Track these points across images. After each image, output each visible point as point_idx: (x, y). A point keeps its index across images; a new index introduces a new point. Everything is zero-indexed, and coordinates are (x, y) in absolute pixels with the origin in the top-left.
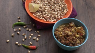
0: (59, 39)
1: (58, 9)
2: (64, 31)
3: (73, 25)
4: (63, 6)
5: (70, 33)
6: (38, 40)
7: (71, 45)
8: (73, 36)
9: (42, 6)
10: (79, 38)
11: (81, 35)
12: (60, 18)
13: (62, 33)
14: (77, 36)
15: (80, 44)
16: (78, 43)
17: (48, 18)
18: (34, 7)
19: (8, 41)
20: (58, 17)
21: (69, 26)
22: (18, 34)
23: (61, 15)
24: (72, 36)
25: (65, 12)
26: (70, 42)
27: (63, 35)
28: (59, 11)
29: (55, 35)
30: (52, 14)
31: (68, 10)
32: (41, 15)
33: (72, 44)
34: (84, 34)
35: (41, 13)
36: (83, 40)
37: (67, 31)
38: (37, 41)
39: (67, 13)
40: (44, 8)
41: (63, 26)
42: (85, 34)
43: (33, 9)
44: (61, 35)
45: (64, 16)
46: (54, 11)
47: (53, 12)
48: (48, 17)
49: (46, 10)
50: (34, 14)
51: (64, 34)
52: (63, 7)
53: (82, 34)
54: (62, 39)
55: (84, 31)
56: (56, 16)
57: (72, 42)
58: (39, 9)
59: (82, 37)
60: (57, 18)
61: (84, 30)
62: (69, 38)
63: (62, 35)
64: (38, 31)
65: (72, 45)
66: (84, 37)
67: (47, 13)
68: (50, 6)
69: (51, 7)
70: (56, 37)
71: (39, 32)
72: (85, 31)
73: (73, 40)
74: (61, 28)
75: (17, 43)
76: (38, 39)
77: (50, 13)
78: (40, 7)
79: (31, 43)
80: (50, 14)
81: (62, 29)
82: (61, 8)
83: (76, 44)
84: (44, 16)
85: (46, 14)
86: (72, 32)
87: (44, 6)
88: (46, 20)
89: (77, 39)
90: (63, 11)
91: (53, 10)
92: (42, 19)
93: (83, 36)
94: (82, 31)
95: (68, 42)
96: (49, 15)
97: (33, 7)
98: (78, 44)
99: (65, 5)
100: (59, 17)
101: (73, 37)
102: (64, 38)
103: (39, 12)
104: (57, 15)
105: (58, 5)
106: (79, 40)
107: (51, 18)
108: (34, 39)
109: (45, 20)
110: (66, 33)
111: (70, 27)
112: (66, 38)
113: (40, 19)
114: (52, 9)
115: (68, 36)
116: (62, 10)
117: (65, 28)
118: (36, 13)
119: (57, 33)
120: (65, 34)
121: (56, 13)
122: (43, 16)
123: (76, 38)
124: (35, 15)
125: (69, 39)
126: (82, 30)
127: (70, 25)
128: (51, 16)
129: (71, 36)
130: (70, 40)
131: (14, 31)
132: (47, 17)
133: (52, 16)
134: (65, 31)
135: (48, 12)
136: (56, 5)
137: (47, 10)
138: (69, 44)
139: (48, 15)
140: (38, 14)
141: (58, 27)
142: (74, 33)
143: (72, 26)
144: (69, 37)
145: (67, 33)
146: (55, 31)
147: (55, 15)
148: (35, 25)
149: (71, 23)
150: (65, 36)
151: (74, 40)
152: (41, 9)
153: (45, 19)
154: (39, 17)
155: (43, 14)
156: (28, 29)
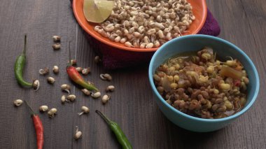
0: (167, 96)
1: (167, 15)
2: (184, 72)
4: (179, 5)
5: (203, 79)
6: (107, 101)
7: (205, 112)
8: (212, 88)
9: (120, 5)
10: (231, 95)
11: (237, 85)
12: (170, 38)
13: (176, 77)
14: (225, 86)
15: (233, 112)
16: (228, 109)
17: (137, 37)
18: (99, 6)
19: (20, 101)
20: (165, 34)
21: (198, 58)
22: (49, 82)
23: (173, 29)
24: (209, 87)
25: (184, 21)
26: (202, 104)
27: (181, 82)
28: (168, 20)
29: (157, 83)
30: (149, 27)
31: (194, 18)
32: (118, 31)
33: (210, 110)
34: (244, 81)
35: (117, 25)
36: (243, 99)
37: (193, 73)
38: (104, 104)
39: (190, 25)
40: (126, 10)
41: (181, 59)
42: (247, 80)
43: (94, 11)
44: (174, 85)
45: (182, 33)
46: (155, 19)
47: (152, 23)
48: (137, 33)
49: (132, 16)
50: (97, 28)
51: (185, 79)
52: (181, 8)
53: (239, 82)
54: (177, 96)
55: (244, 71)
56: (161, 32)
57: (210, 104)
58: (113, 13)
59: (239, 92)
60: (163, 39)
61: (243, 69)
62: (200, 93)
63: (177, 82)
64: (107, 75)
65: (209, 114)
66: (246, 91)
67: (134, 23)
68: (145, 6)
69: (148, 9)
70: (158, 91)
71: (110, 78)
72: (247, 72)
73: (214, 99)
74: (174, 64)
76: (105, 97)
77: (144, 25)
78: (115, 10)
79: (85, 108)
80: (142, 27)
81: (178, 66)
82: (175, 11)
83: (223, 111)
84: (126, 31)
85: (133, 28)
86: (209, 74)
87: (128, 7)
88: (132, 43)
89: (224, 96)
90: (180, 20)
91: (152, 17)
92: (120, 42)
93: (241, 89)
94: (239, 74)
95: (197, 103)
96: (141, 29)
97: (95, 6)
98: (227, 113)
99: (187, 4)
100: (169, 35)
101: (211, 90)
102: (185, 92)
103: (111, 22)
104: (163, 30)
105: (167, 4)
106: (230, 101)
107: (146, 37)
108: (95, 98)
109: (128, 43)
110: (191, 78)
111: (201, 63)
112: (189, 94)
113: (114, 41)
114: (150, 15)
115: (195, 85)
116: (178, 18)
117: (188, 64)
118: (105, 25)
119: (162, 78)
121: (161, 25)
122: (123, 32)
123: (222, 94)
124: (100, 31)
125: (200, 95)
126: (239, 70)
127: (200, 56)
128: (145, 33)
129: (206, 87)
130: (203, 99)
131: (41, 75)
132: (134, 35)
133: (150, 32)
134: (188, 72)
135: (137, 22)
136: (159, 4)
137: (134, 17)
138: (201, 112)
139: (136, 30)
140: (110, 26)
141: (167, 62)
142: (214, 77)
143: (207, 57)
144: (199, 91)
145: (193, 77)
146: (156, 72)
147: (157, 31)
148: (100, 58)
149: (204, 50)
150: (186, 87)
151: (216, 98)
152: (117, 14)
153: (128, 40)
154: (112, 36)
155: (123, 27)
156: (78, 69)
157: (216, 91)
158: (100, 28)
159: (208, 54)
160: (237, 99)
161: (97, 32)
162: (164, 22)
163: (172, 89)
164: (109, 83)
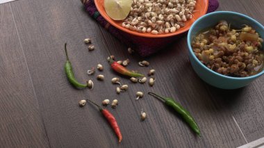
2: (216, 45)
3: (225, 27)
5: (232, 47)
6: (154, 83)
11: (256, 45)
12: (186, 20)
13: (211, 50)
14: (250, 48)
17: (160, 25)
18: (121, 5)
19: (83, 101)
20: (181, 17)
21: (217, 31)
22: (100, 79)
23: (185, 11)
24: (239, 52)
25: (191, 3)
26: (240, 66)
27: (216, 53)
28: (179, 5)
30: (167, 14)
32: (142, 23)
33: (246, 70)
34: (260, 41)
35: (139, 18)
37: (223, 44)
38: (151, 85)
39: (196, 5)
40: (142, 4)
42: (262, 40)
43: (119, 11)
44: (212, 57)
45: (193, 13)
46: (167, 6)
47: (167, 10)
48: (159, 22)
49: (148, 7)
50: (124, 24)
51: (218, 51)
53: (257, 43)
54: (218, 64)
55: (257, 34)
56: (177, 16)
57: (244, 65)
58: (132, 9)
59: (258, 51)
60: (180, 21)
62: (236, 59)
63: (212, 54)
64: (144, 62)
65: (245, 73)
67: (153, 13)
71: (148, 63)
73: (246, 61)
74: (201, 40)
75: (107, 101)
78: (133, 5)
79: (140, 93)
80: (160, 15)
81: (206, 41)
84: (150, 22)
85: (154, 18)
86: (234, 42)
88: (157, 30)
90: (187, 3)
91: (164, 5)
92: (146, 32)
93: (259, 48)
94: (255, 36)
95: (236, 67)
97: (118, 6)
100: (184, 17)
101: (242, 54)
102: (222, 61)
103: (134, 17)
104: (178, 14)
106: (255, 59)
107: (167, 23)
108: (142, 83)
109: (155, 31)
111: (221, 34)
113: (142, 32)
114: (162, 3)
115: (228, 53)
117: (213, 37)
118: (129, 20)
120: (222, 50)
121: (174, 10)
122: (147, 23)
123: (250, 55)
124: (128, 26)
126: (254, 34)
127: (219, 29)
128: (165, 21)
129: (237, 53)
130: (239, 63)
131: (89, 75)
132: (157, 23)
133: (168, 18)
135: (154, 11)
138: (240, 73)
139: (157, 19)
140: (135, 20)
143: (224, 29)
144: (234, 57)
145: (224, 47)
147: (174, 16)
148: (132, 49)
149: (221, 24)
150: (221, 56)
151: (248, 59)
152: (136, 9)
153: (153, 29)
154: (139, 28)
155: (145, 18)
156: (119, 62)
157: (247, 54)
158: (126, 24)
159: (224, 26)
160: (257, 56)
161: (125, 27)
162: (176, 7)
163: (211, 60)
164: (148, 68)
